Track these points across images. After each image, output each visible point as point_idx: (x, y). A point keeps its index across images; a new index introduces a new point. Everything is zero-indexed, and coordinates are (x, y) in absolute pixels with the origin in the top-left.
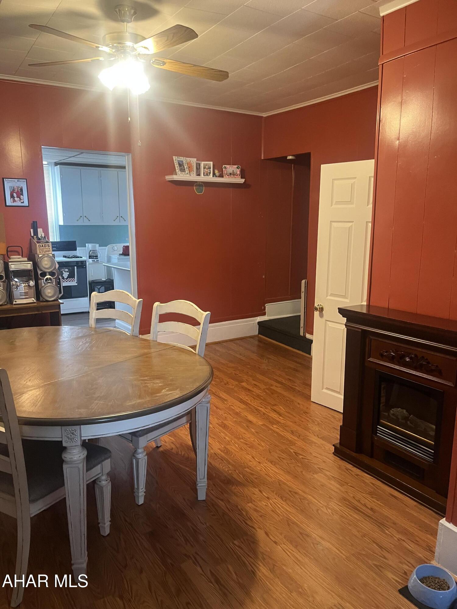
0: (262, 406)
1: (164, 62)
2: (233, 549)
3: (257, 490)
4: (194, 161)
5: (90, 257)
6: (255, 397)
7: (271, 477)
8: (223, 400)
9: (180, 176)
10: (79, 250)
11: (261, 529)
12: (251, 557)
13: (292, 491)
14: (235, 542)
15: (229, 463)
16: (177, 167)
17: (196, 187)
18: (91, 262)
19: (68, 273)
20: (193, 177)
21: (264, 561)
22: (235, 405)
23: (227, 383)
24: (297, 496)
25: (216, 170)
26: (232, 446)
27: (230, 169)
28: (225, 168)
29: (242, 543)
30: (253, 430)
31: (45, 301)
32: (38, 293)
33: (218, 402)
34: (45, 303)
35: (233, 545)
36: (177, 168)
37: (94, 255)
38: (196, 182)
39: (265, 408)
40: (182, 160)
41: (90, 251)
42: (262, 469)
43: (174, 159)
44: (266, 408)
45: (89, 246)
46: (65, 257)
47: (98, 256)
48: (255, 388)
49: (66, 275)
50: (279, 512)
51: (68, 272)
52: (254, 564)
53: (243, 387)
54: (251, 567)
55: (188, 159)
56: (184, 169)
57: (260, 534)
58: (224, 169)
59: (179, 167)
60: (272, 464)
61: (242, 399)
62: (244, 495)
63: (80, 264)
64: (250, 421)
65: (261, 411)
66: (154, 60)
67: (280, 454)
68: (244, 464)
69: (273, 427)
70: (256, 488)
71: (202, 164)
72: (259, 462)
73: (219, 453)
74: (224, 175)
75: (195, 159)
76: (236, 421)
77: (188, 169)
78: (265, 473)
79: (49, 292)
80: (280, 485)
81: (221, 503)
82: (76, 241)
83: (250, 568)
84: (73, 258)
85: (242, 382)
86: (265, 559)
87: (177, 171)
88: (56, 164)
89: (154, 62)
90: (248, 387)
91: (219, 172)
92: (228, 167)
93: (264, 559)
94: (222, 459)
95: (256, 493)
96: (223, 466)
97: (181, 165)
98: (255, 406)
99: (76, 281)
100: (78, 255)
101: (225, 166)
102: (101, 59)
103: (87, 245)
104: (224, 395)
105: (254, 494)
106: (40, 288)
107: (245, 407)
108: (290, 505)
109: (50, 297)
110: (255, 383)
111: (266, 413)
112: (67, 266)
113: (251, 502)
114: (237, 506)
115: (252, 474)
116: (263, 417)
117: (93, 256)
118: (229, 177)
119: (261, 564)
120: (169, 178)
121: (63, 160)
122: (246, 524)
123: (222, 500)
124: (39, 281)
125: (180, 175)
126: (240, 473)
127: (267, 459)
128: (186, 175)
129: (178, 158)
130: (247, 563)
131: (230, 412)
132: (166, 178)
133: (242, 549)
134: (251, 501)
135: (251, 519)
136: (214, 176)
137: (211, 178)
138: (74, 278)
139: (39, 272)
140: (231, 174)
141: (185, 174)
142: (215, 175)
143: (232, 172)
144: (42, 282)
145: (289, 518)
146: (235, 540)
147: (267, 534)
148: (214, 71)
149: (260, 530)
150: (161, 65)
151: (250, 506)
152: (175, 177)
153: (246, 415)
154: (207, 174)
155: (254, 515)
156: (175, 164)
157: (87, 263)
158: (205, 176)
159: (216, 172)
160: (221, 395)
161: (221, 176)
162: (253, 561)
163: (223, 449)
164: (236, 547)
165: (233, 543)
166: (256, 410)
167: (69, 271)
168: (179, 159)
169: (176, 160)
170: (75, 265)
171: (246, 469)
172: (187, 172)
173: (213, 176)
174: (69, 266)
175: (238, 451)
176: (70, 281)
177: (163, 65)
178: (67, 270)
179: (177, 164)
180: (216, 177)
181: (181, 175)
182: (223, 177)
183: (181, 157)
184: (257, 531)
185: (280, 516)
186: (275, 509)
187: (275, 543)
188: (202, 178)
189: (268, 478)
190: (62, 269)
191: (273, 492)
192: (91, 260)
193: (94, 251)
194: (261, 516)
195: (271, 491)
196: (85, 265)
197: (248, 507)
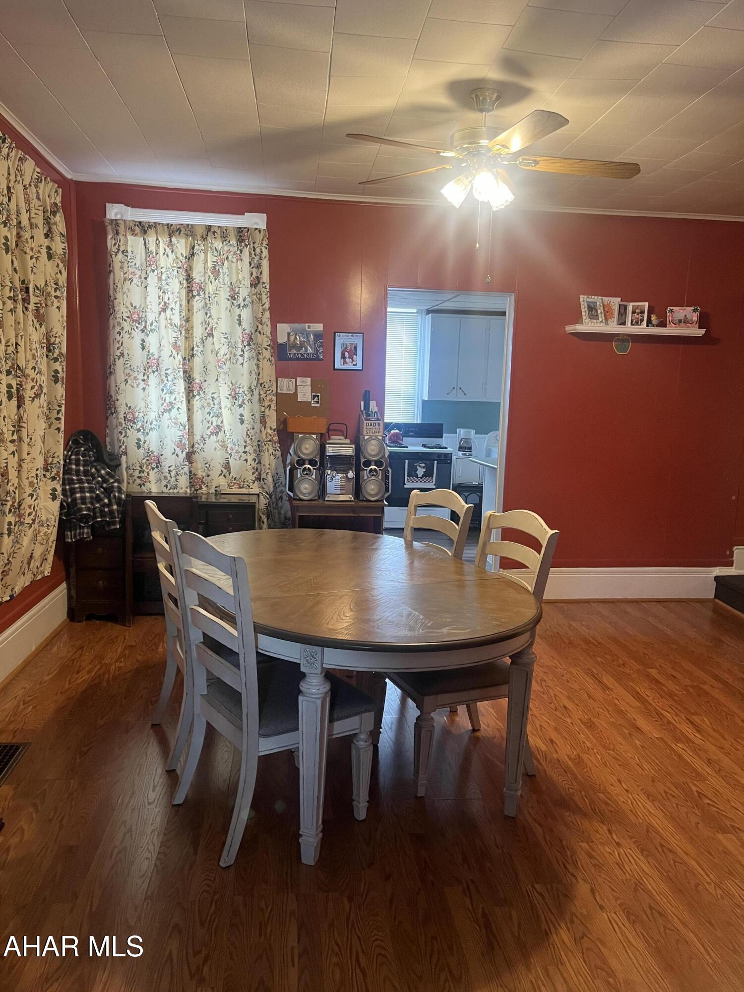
0: (671, 711)
1: (536, 160)
2: (530, 894)
3: (605, 828)
4: (615, 302)
5: (461, 448)
6: (663, 694)
7: (637, 816)
8: (605, 687)
9: (588, 326)
10: (446, 437)
11: (585, 882)
12: (552, 913)
13: (664, 846)
14: (537, 886)
15: (576, 778)
16: (585, 312)
17: (616, 343)
18: (461, 455)
19: (425, 470)
20: (613, 327)
21: (571, 924)
22: (622, 699)
23: (623, 665)
24: (670, 855)
25: (652, 316)
26: (591, 756)
27: (680, 312)
28: (671, 311)
29: (548, 891)
30: (637, 742)
31: (365, 501)
32: (358, 489)
33: (595, 689)
34: (365, 503)
35: (531, 890)
36: (584, 314)
37: (467, 446)
38: (618, 335)
39: (675, 715)
40: (595, 300)
41: (461, 440)
42: (627, 801)
43: (582, 300)
44: (677, 715)
45: (461, 432)
46: (424, 446)
47: (472, 448)
48: (670, 682)
49: (420, 472)
50: (628, 869)
51: (424, 467)
52: (553, 924)
53: (648, 676)
54: (546, 924)
55: (606, 299)
56: (597, 315)
57: (582, 889)
58: (668, 314)
59: (589, 311)
60: (648, 798)
61: (638, 693)
62: (579, 828)
63: (443, 458)
64: (638, 728)
65: (665, 717)
66: (521, 160)
67: (669, 788)
68: (600, 785)
69: (676, 745)
70: (603, 823)
71: (631, 306)
72: (627, 791)
73: (564, 760)
74: (668, 323)
75: (619, 299)
76: (613, 722)
77: (603, 315)
78: (630, 808)
79: (372, 488)
80: (648, 831)
81: (538, 831)
82: (442, 424)
83: (544, 926)
84: (436, 448)
85: (651, 668)
86: (574, 923)
87: (584, 318)
88: (429, 312)
89: (522, 162)
90: (658, 676)
91: (658, 317)
92: (676, 310)
93: (572, 922)
94: (567, 770)
95: (600, 831)
96: (563, 781)
97: (592, 308)
98: (658, 708)
99: (434, 483)
100: (444, 445)
101: (671, 308)
102: (448, 166)
103: (458, 430)
104: (608, 680)
105: (597, 832)
106: (361, 482)
107: (639, 705)
108: (651, 864)
109: (372, 496)
110: (672, 673)
111: (674, 722)
112: (423, 460)
113: (587, 843)
114: (561, 841)
115: (606, 804)
116: (665, 728)
117: (465, 448)
118: (676, 327)
119: (563, 925)
120: (570, 329)
121: (437, 305)
122: (566, 868)
123: (540, 825)
124: (361, 472)
125: (588, 324)
126: (586, 797)
127: (642, 790)
128: (599, 324)
129: (589, 298)
130: (543, 918)
131: (610, 709)
132: (566, 329)
133: (544, 898)
134: (589, 840)
135: (575, 864)
136: (650, 325)
137: (643, 329)
138: (432, 477)
139: (363, 460)
140: (680, 321)
141: (597, 322)
142: (651, 323)
143: (682, 318)
144: (365, 474)
145: (641, 881)
146: (537, 883)
147: (592, 891)
148: (615, 164)
149: (583, 882)
150: (532, 166)
151: (583, 847)
152: (579, 328)
153: (635, 718)
154: (637, 323)
155: (583, 859)
156: (583, 307)
157: (454, 458)
158: (634, 325)
159: (652, 319)
160: (605, 680)
161: (662, 324)
162: (553, 919)
163: (573, 756)
164: (536, 894)
165: (533, 886)
166: (657, 713)
167: (426, 467)
168: (589, 300)
169: (584, 301)
170: (437, 458)
171: (601, 795)
172: (600, 319)
173: (647, 326)
174: (426, 460)
175: (598, 766)
176: (425, 482)
177: (535, 166)
178: (423, 465)
179: (585, 307)
180: (653, 326)
181: (590, 324)
182: (666, 327)
183: (593, 297)
184: (578, 882)
185: (627, 874)
186: (622, 862)
187: (601, 907)
188: (629, 329)
189: (633, 819)
190: (416, 463)
191: (631, 838)
192: (460, 453)
193: (467, 440)
194: (595, 865)
195: (629, 836)
196: (449, 460)
197: (578, 847)
